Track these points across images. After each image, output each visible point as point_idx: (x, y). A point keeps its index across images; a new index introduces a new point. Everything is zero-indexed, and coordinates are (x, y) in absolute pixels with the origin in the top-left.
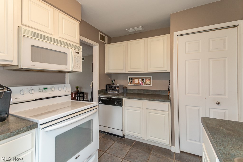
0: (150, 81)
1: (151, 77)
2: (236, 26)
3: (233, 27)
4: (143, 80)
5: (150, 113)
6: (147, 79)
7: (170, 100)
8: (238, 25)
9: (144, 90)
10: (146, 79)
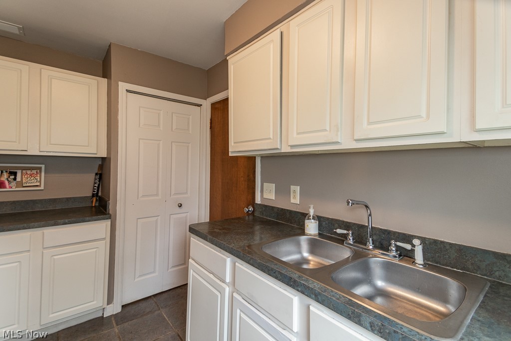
0: (38, 178)
1: (43, 166)
2: (200, 105)
3: (196, 105)
4: (15, 174)
5: (55, 257)
6: (29, 172)
7: (109, 214)
8: (201, 105)
9: (14, 202)
10: (24, 171)
